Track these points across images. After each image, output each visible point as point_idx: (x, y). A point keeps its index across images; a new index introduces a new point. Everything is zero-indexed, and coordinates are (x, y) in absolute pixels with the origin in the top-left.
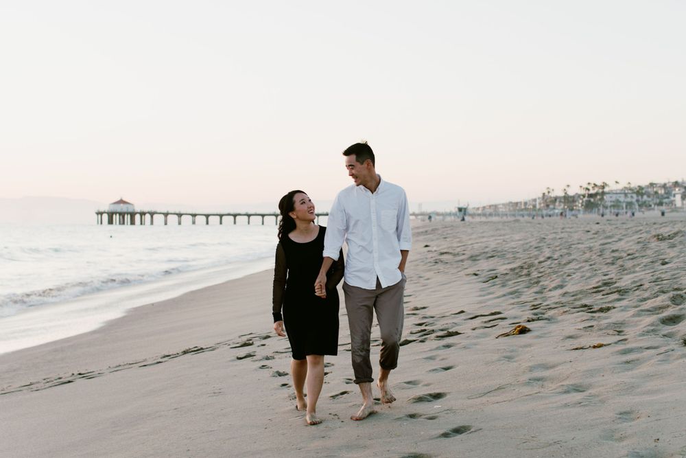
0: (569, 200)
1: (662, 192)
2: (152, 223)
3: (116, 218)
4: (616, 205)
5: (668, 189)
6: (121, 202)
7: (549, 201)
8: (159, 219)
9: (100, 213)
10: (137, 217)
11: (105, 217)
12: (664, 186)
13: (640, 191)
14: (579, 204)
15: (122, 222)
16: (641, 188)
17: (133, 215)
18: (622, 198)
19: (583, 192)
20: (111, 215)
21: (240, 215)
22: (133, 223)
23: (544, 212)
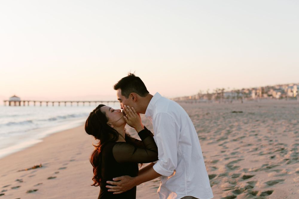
0: (209, 96)
1: (247, 92)
2: (28, 105)
3: (12, 103)
4: (228, 98)
5: (250, 91)
6: (15, 96)
7: (201, 96)
8: (31, 104)
9: (5, 101)
10: (22, 103)
11: (8, 103)
12: (248, 90)
13: (238, 92)
14: (213, 97)
15: (15, 105)
16: (239, 90)
17: (20, 102)
18: (231, 95)
19: (215, 92)
20: (10, 102)
21: (74, 102)
22: (20, 105)
23: (198, 101)
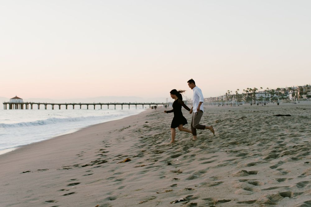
0: (239, 97)
1: (283, 92)
2: (32, 108)
3: (14, 106)
4: (261, 99)
5: (286, 91)
6: (16, 98)
7: (229, 97)
8: (35, 106)
9: (5, 104)
10: (24, 105)
11: (8, 105)
12: (284, 90)
13: (272, 92)
14: (243, 98)
15: (17, 108)
16: (273, 90)
17: (22, 104)
18: (264, 96)
19: (245, 92)
20: (11, 104)
21: (76, 104)
22: (22, 108)
23: (226, 103)
